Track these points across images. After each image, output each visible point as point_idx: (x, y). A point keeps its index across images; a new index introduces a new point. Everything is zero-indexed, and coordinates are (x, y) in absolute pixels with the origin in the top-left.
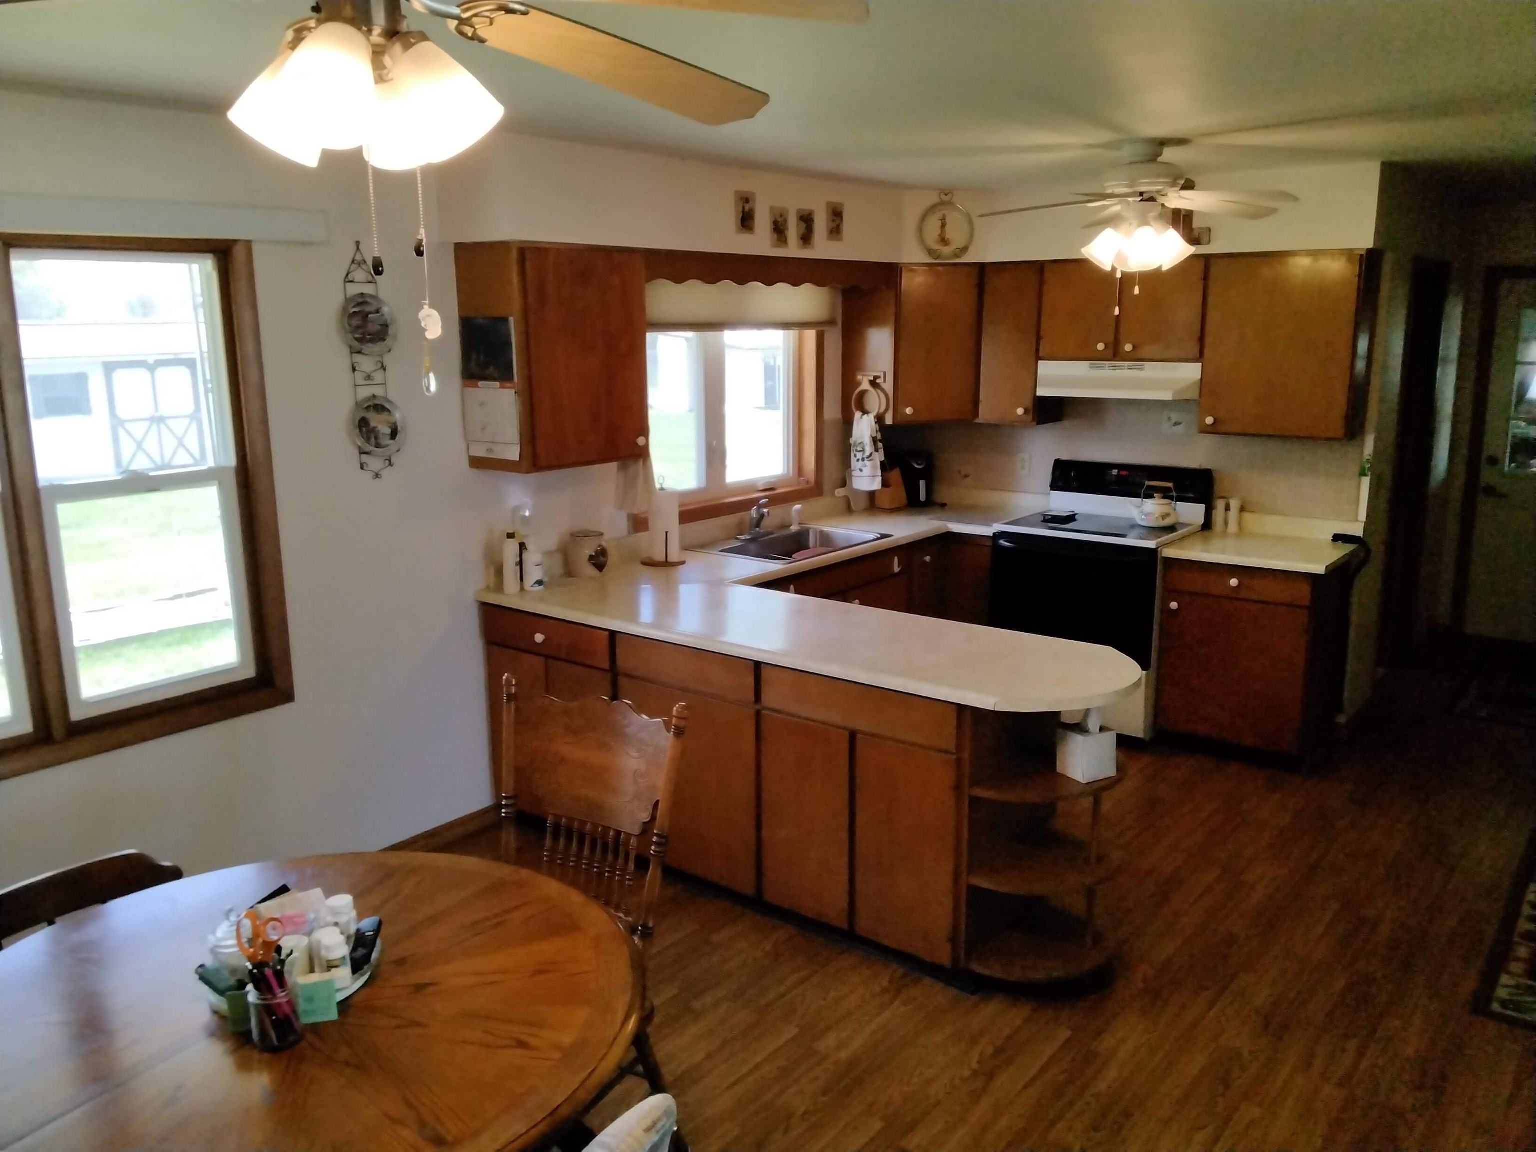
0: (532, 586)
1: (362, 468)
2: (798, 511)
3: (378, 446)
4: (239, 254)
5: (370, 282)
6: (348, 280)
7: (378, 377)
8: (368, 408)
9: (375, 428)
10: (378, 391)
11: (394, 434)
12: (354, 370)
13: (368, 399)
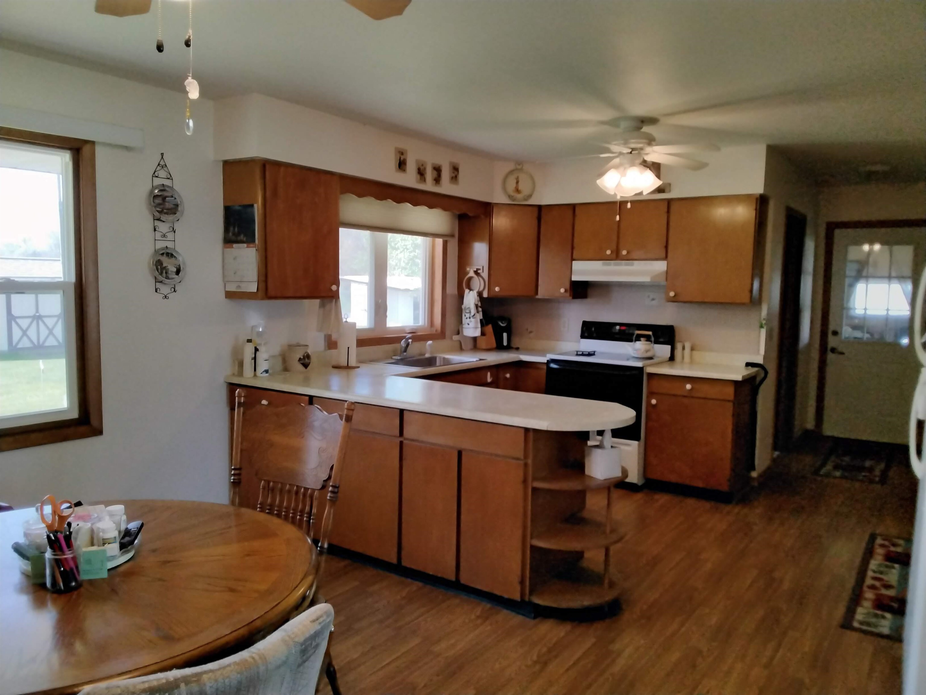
0: (261, 373)
1: (156, 291)
2: (430, 345)
3: (167, 278)
4: (86, 150)
5: (169, 179)
6: (155, 175)
7: (170, 236)
8: (163, 254)
9: (165, 267)
10: (170, 245)
11: (178, 272)
12: (155, 230)
13: (163, 249)
